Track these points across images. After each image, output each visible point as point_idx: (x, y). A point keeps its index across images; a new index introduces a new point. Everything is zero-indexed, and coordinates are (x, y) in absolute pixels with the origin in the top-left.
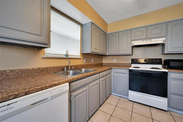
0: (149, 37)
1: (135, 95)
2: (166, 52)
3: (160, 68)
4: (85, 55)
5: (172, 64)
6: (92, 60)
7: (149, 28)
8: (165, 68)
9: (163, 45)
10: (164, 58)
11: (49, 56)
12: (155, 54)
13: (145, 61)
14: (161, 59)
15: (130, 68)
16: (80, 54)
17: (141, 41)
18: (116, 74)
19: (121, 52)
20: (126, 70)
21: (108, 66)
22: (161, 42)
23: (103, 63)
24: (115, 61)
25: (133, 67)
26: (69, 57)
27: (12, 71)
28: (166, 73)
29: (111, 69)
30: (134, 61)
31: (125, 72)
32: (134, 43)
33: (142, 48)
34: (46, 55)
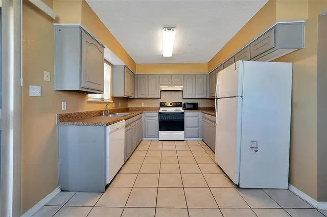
0: (173, 83)
2: (184, 97)
3: (181, 109)
4: (115, 98)
6: (120, 104)
7: (173, 77)
8: (183, 109)
9: (182, 91)
10: (184, 102)
11: (93, 100)
12: (178, 98)
13: (171, 104)
14: (181, 103)
15: (159, 111)
17: (167, 87)
18: (147, 118)
20: (156, 113)
21: (135, 110)
22: (181, 89)
23: (128, 108)
24: (143, 105)
25: (162, 110)
26: (105, 101)
27: (75, 114)
28: (184, 113)
29: (142, 113)
30: (163, 105)
31: (155, 115)
32: (162, 88)
33: (169, 92)
34: (89, 100)
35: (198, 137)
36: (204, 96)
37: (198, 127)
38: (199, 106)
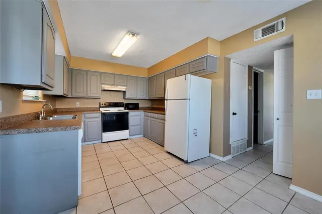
0: (116, 83)
1: (109, 136)
3: (122, 110)
5: (130, 106)
6: (49, 103)
7: (116, 77)
8: (125, 109)
9: (124, 92)
10: (125, 102)
12: (118, 99)
14: (123, 103)
16: (42, 95)
19: (90, 95)
20: (97, 114)
22: (124, 90)
23: (56, 109)
24: (78, 105)
26: (40, 100)
28: (127, 113)
32: (103, 87)
33: (109, 92)
34: (24, 98)
35: (140, 134)
36: (144, 97)
37: (140, 125)
38: (140, 106)
